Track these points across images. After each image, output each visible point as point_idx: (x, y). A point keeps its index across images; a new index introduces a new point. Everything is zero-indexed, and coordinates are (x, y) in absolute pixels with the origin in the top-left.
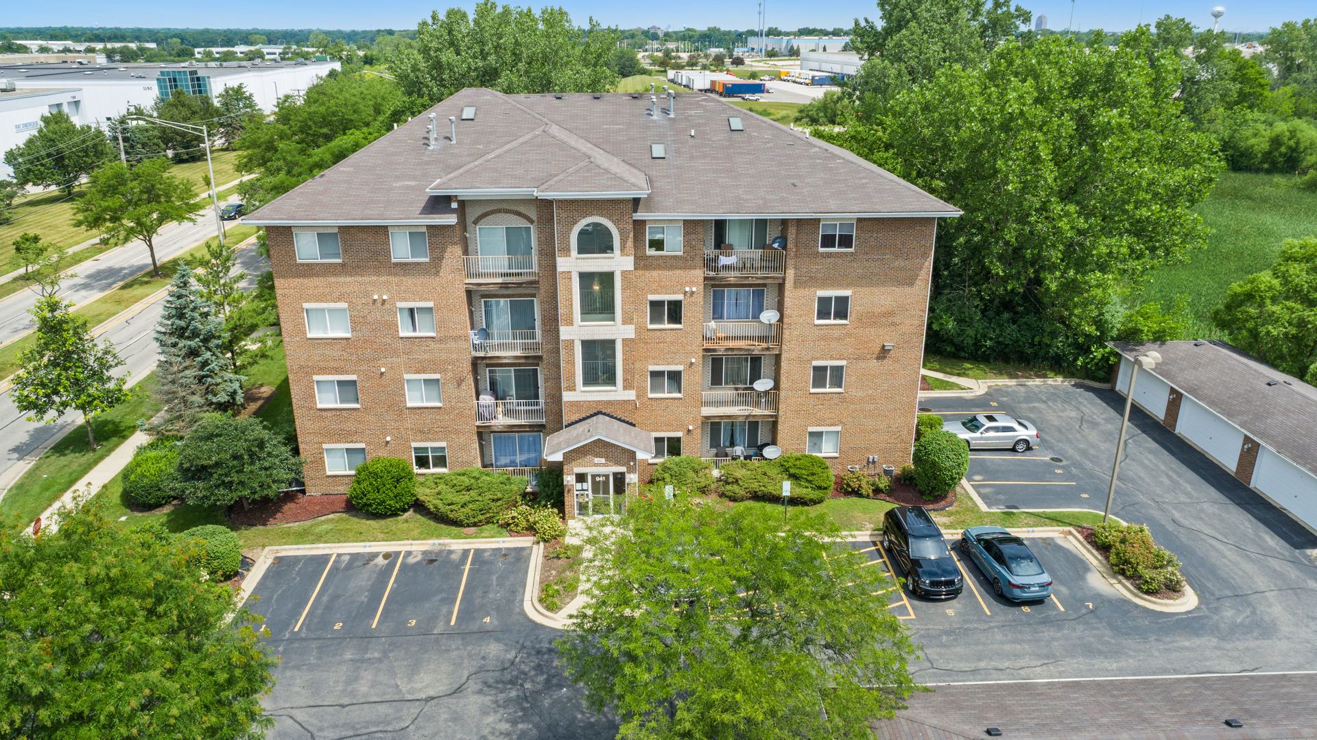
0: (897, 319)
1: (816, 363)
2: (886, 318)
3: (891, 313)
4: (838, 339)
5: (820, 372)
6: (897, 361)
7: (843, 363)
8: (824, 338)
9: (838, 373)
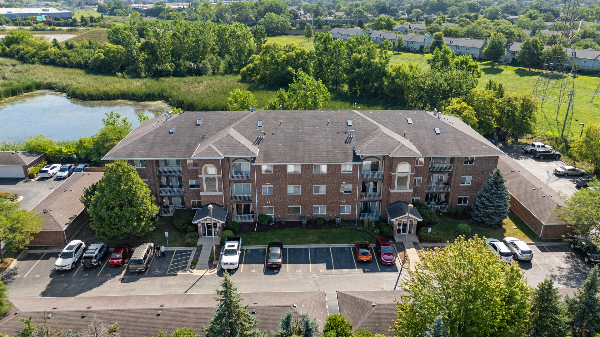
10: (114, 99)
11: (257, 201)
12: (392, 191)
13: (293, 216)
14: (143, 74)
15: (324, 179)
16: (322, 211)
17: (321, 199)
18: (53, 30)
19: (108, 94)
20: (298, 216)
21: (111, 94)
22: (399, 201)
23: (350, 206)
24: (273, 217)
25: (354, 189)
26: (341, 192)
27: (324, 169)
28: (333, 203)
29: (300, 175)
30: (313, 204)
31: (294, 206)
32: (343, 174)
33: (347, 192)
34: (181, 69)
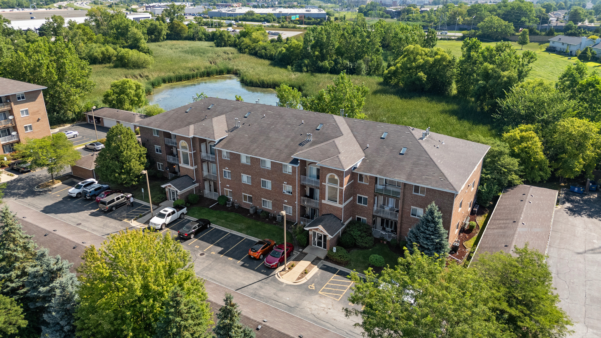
0: (40, 112)
1: (25, 126)
2: (37, 112)
3: (38, 111)
4: (28, 119)
5: (26, 127)
6: (43, 121)
7: (31, 124)
8: (24, 120)
9: (30, 127)
10: (267, 87)
11: (220, 182)
12: (323, 201)
13: (246, 203)
14: (305, 69)
15: (269, 175)
16: (269, 206)
17: (268, 194)
18: (294, 27)
19: (263, 82)
20: (250, 204)
21: (266, 82)
22: (331, 214)
23: (291, 207)
24: (231, 200)
25: (294, 191)
26: (284, 191)
27: (268, 165)
28: (277, 201)
29: (250, 166)
30: (261, 197)
31: (248, 195)
32: (284, 174)
33: (289, 192)
34: (338, 67)
